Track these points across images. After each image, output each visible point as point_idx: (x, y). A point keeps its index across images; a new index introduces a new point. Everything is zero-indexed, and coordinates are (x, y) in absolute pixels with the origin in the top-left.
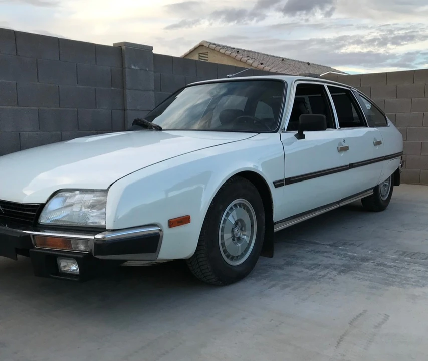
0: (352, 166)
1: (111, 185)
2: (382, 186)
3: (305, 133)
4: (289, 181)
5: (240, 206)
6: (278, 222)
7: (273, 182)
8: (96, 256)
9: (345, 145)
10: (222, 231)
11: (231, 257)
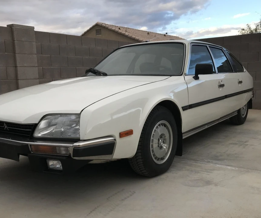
0: (226, 97)
1: (82, 111)
2: (242, 109)
3: (199, 76)
4: (191, 107)
5: (162, 125)
6: (184, 133)
7: (182, 107)
8: (74, 158)
9: (222, 83)
10: (152, 142)
11: (157, 158)
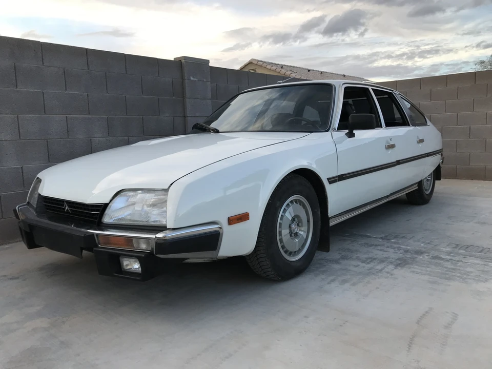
0: (399, 163)
1: (171, 185)
2: (425, 181)
3: (355, 131)
4: (342, 178)
5: (296, 202)
6: (333, 217)
7: (327, 179)
8: (158, 255)
9: (392, 143)
10: (280, 227)
11: (289, 252)
